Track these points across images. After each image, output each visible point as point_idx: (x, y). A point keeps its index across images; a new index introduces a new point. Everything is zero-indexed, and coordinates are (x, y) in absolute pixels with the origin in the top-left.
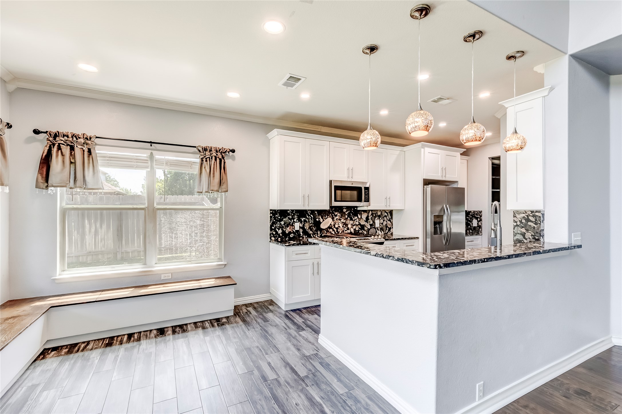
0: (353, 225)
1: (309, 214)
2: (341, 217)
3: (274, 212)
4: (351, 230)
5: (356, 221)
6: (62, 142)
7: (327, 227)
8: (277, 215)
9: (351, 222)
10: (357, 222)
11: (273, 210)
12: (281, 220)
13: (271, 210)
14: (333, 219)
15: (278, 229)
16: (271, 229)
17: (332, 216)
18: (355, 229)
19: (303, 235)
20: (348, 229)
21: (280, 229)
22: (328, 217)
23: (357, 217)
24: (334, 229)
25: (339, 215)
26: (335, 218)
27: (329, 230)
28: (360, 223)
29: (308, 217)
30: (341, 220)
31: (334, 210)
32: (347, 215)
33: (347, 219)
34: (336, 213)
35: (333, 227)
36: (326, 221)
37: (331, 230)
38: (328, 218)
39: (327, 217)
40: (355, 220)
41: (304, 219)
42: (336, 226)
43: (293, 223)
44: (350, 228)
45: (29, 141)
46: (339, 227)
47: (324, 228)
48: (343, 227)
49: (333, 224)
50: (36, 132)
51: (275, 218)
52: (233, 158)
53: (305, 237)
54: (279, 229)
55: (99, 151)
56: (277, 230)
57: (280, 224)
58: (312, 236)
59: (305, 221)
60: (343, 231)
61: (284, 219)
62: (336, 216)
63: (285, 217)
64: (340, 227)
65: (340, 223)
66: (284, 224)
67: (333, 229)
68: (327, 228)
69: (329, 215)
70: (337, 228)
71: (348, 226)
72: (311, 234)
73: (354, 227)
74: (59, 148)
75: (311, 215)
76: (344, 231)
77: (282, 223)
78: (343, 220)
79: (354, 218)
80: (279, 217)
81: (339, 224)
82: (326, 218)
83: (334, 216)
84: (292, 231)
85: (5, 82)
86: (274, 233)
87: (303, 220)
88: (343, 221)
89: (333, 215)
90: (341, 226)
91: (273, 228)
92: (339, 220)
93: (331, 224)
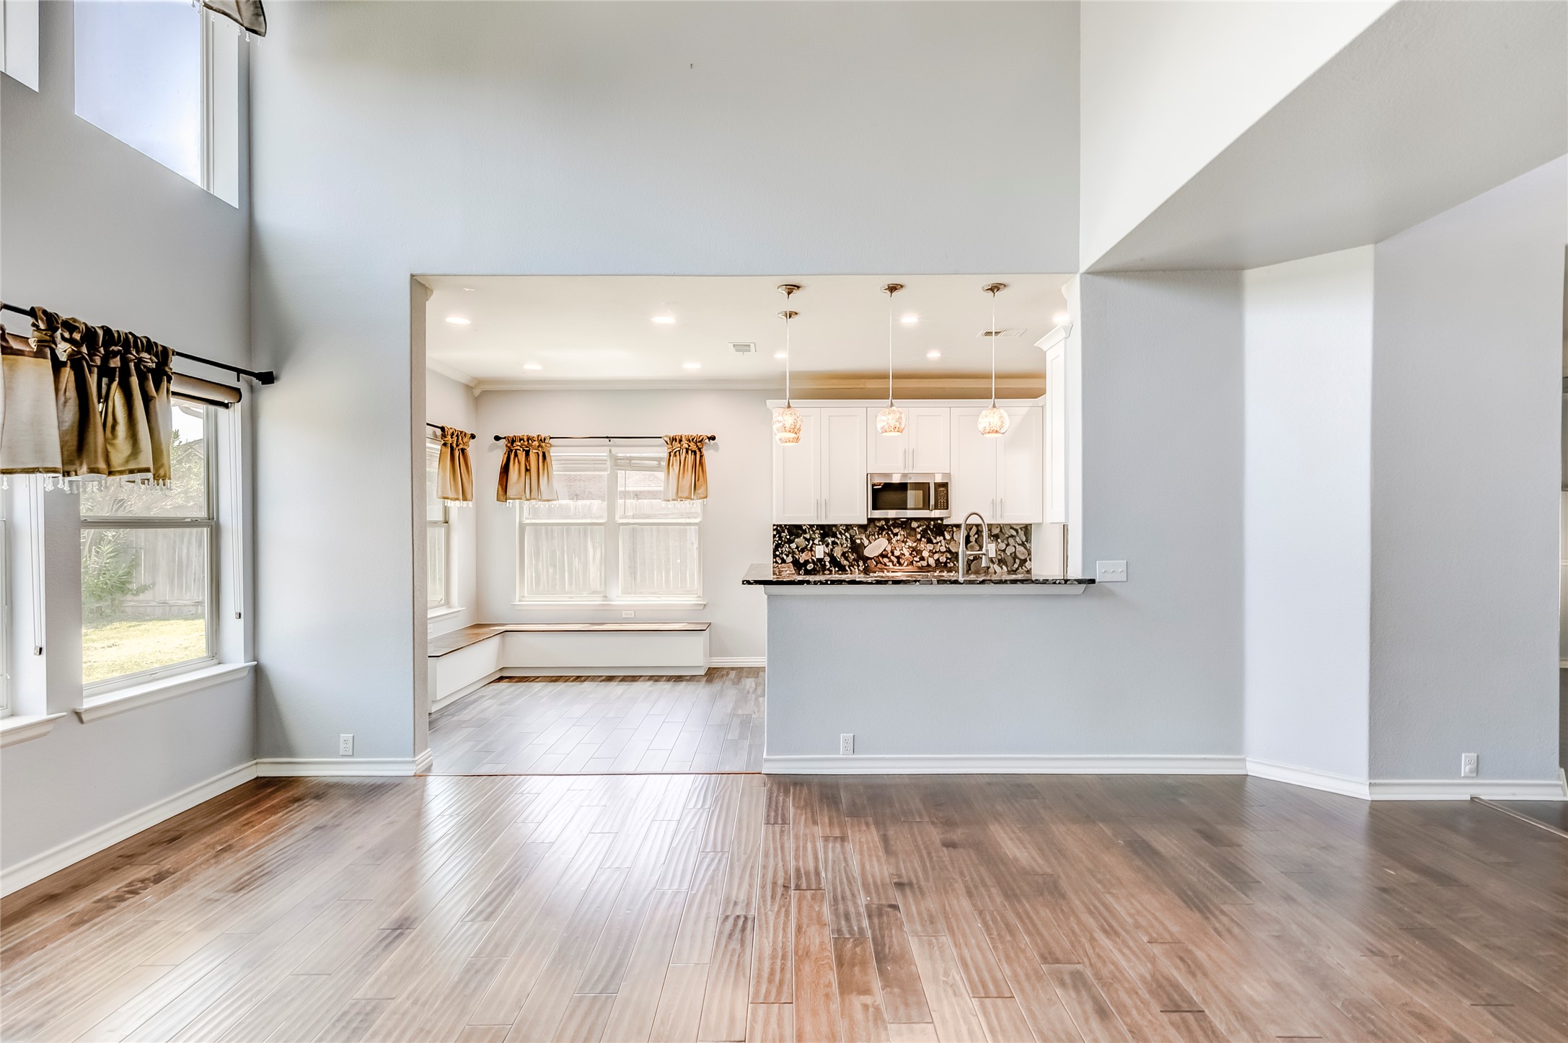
0: (932, 553)
1: (843, 532)
2: (907, 538)
3: (779, 529)
4: (928, 562)
5: (939, 544)
6: (518, 448)
7: (876, 555)
8: (784, 532)
9: (930, 547)
10: (941, 546)
11: (777, 526)
12: (790, 542)
13: (774, 525)
15: (785, 554)
16: (775, 556)
17: (889, 535)
18: (938, 559)
19: (831, 567)
20: (922, 559)
21: (790, 555)
22: (880, 536)
23: (942, 538)
24: (893, 558)
25: (902, 533)
26: (894, 539)
27: (881, 559)
28: (949, 548)
29: (839, 536)
30: (906, 542)
31: (891, 525)
32: (920, 533)
33: (920, 540)
34: (896, 531)
35: (890, 555)
36: (874, 543)
37: (886, 560)
38: (879, 538)
39: (877, 537)
40: (937, 543)
41: (833, 539)
42: (897, 553)
43: (812, 547)
44: (926, 558)
45: (491, 449)
46: (904, 554)
47: (872, 557)
48: (911, 554)
49: (889, 549)
50: (497, 438)
51: (780, 538)
52: (716, 448)
53: (833, 570)
54: (787, 556)
55: (554, 453)
56: (785, 557)
57: (790, 547)
58: (847, 568)
59: (834, 543)
60: (912, 562)
61: (796, 540)
62: (896, 535)
63: (798, 536)
64: (904, 556)
65: (904, 548)
66: (797, 548)
67: (889, 558)
68: (877, 557)
69: (882, 534)
70: (898, 558)
71: (921, 554)
72: (845, 566)
73: (936, 556)
74: (516, 455)
75: (846, 534)
76: (914, 562)
77: (794, 546)
78: (910, 543)
79: (936, 538)
80: (788, 537)
81: (902, 550)
82: (876, 539)
83: (892, 536)
84: (810, 560)
85: (472, 387)
86: (780, 562)
87: (830, 542)
88: (911, 545)
89: (890, 533)
90: (907, 554)
91: (777, 553)
92: (903, 542)
93: (885, 550)
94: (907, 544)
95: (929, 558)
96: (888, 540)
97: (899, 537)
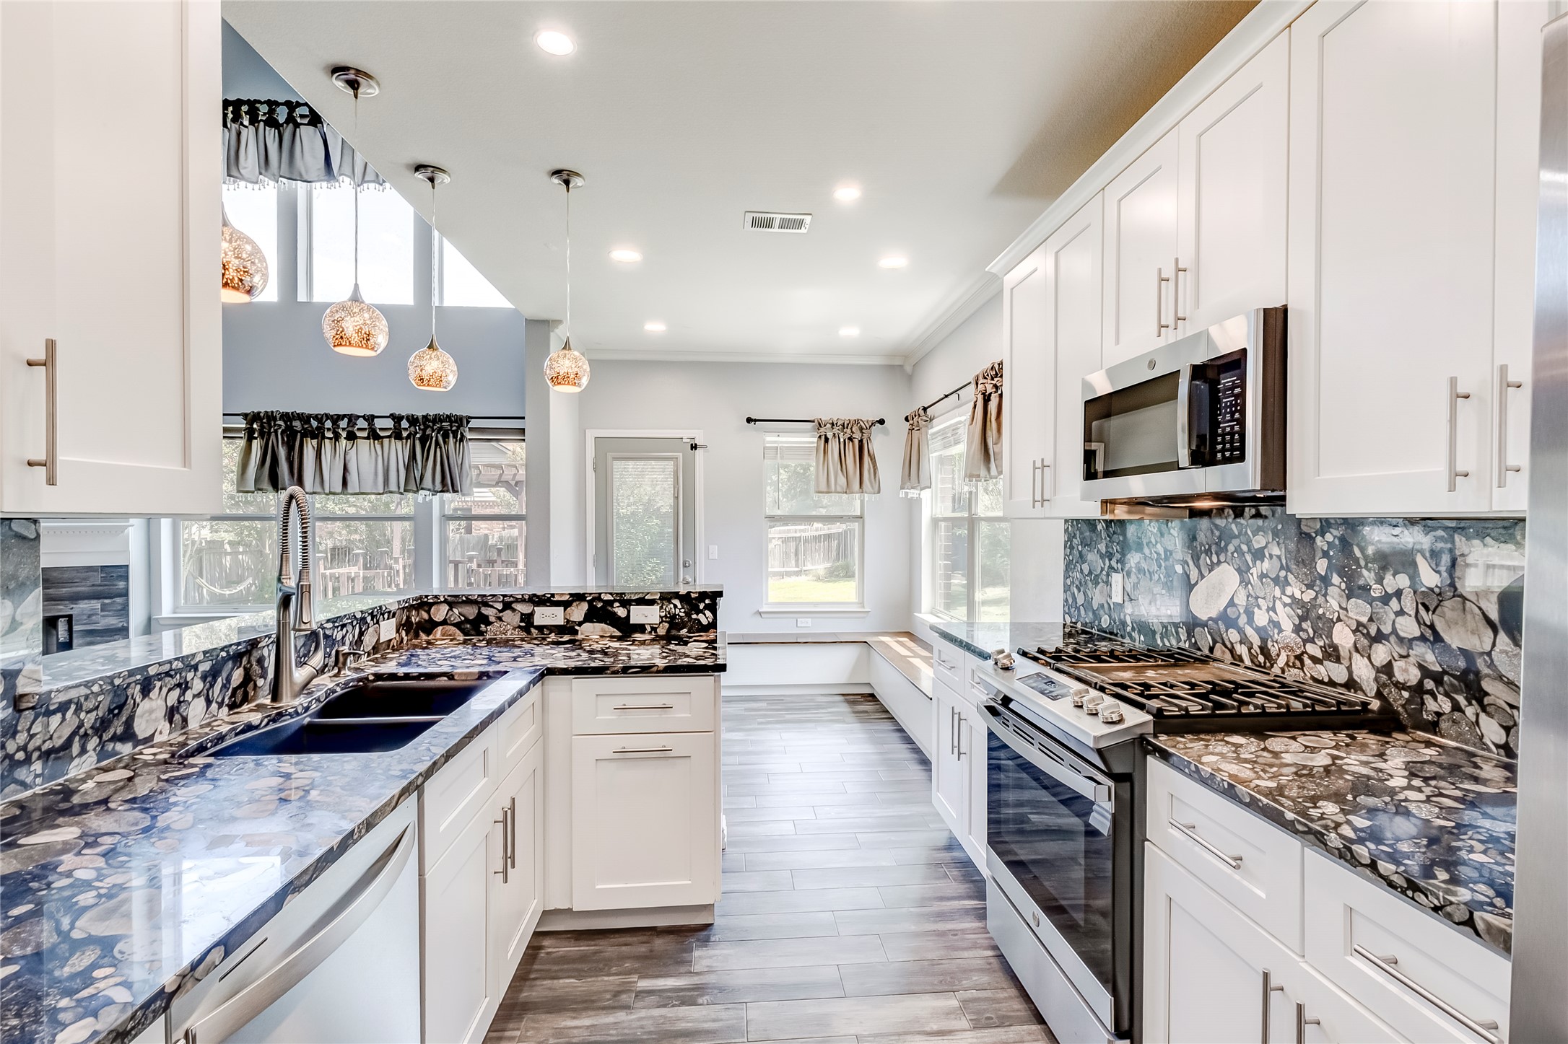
0: (1371, 636)
2: (1288, 569)
4: (1349, 669)
5: (1394, 604)
7: (1214, 614)
8: (1076, 536)
9: (1359, 610)
10: (1401, 613)
11: (1072, 521)
12: (1084, 558)
14: (1243, 571)
15: (1078, 587)
16: (1068, 588)
17: (1241, 554)
18: (1388, 669)
20: (1332, 654)
21: (1082, 590)
22: (1222, 557)
23: (1403, 581)
24: (1250, 632)
25: (1276, 551)
26: (1253, 570)
27: (1223, 630)
28: (1432, 627)
29: (1148, 551)
30: (1285, 582)
31: (1248, 523)
32: (1325, 554)
33: (1326, 580)
34: (1259, 542)
35: (1242, 620)
36: (1210, 578)
37: (1234, 635)
38: (1219, 562)
39: (1215, 559)
40: (1386, 599)
41: (1138, 558)
42: (1260, 618)
43: (1109, 574)
44: (1344, 653)
46: (1277, 625)
47: (1204, 618)
48: (1298, 629)
49: (1241, 600)
51: (1073, 548)
56: (1078, 592)
57: (1082, 570)
59: (1138, 568)
60: (1299, 657)
61: (1090, 555)
62: (1259, 555)
63: (1094, 547)
64: (1281, 631)
65: (1279, 605)
66: (1092, 573)
67: (1241, 631)
68: (1215, 620)
69: (1225, 549)
70: (1264, 634)
71: (1330, 636)
73: (1381, 653)
76: (1307, 661)
77: (1086, 568)
78: (1295, 590)
79: (1380, 581)
80: (1082, 547)
81: (1273, 609)
82: (1213, 565)
83: (1249, 558)
84: (1107, 606)
86: (1071, 601)
87: (1134, 564)
88: (1298, 595)
89: (1244, 548)
90: (1288, 626)
91: (1069, 582)
92: (1276, 580)
93: (1231, 603)
94: (1289, 591)
95: (1356, 656)
96: (1239, 570)
97: (1266, 566)
